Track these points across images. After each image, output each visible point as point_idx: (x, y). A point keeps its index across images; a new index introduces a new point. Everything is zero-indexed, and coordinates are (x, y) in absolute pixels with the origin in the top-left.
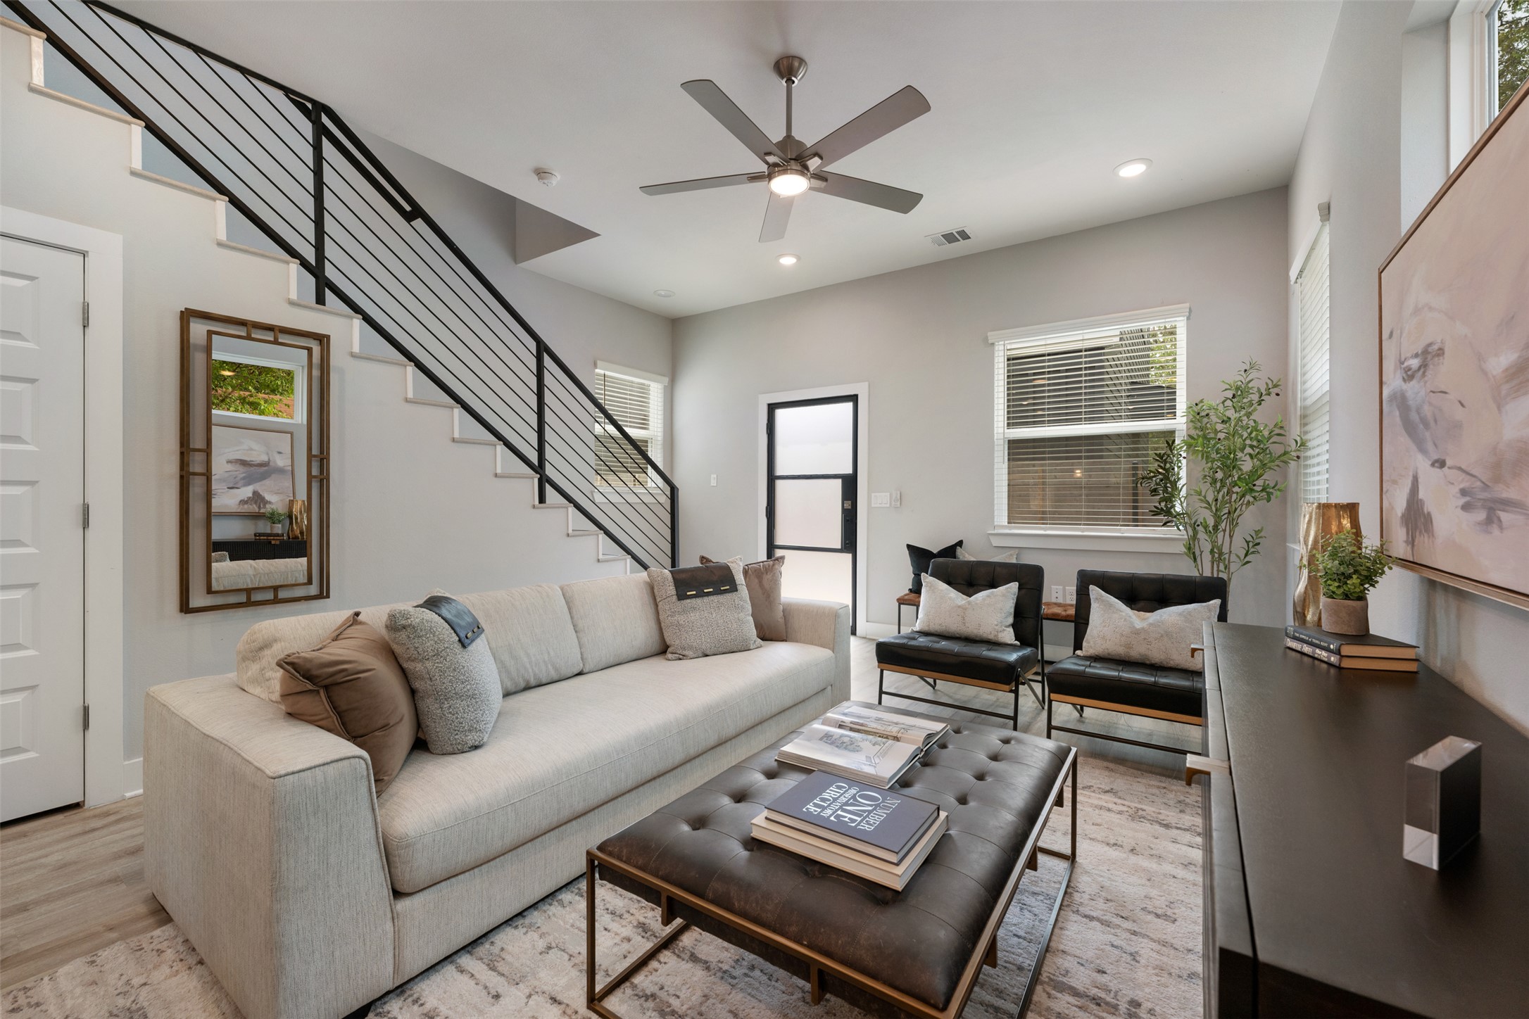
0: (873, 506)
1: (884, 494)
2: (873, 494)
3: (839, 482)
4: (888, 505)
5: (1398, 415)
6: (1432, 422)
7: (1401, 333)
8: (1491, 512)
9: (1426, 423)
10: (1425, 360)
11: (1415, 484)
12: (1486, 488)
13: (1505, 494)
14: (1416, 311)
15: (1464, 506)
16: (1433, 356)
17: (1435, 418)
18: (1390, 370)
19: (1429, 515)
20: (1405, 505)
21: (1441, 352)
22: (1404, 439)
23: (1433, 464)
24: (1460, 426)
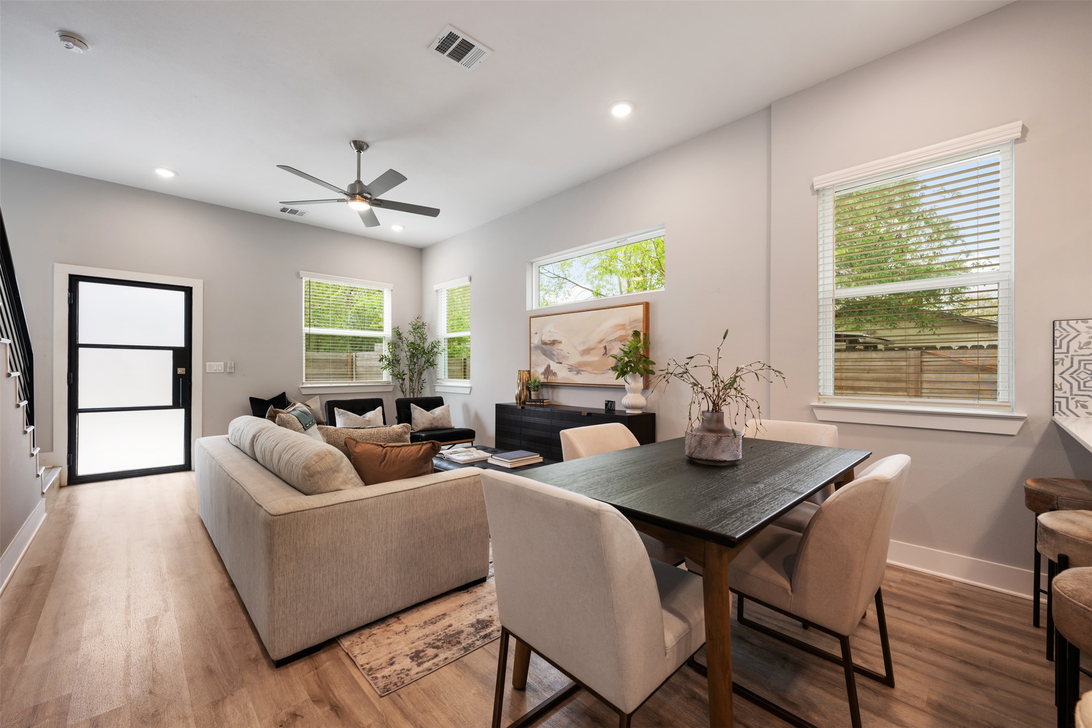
0: (207, 371)
1: (219, 363)
2: (208, 364)
3: (171, 352)
4: (223, 371)
5: (540, 351)
6: (557, 355)
7: (542, 335)
8: (578, 372)
9: (554, 355)
10: (554, 343)
11: (549, 366)
12: (576, 368)
13: (582, 369)
14: (550, 332)
15: (569, 371)
16: (557, 342)
17: (558, 355)
18: (536, 341)
19: (555, 373)
20: (543, 370)
21: (560, 342)
22: (543, 357)
23: (557, 363)
24: (568, 357)
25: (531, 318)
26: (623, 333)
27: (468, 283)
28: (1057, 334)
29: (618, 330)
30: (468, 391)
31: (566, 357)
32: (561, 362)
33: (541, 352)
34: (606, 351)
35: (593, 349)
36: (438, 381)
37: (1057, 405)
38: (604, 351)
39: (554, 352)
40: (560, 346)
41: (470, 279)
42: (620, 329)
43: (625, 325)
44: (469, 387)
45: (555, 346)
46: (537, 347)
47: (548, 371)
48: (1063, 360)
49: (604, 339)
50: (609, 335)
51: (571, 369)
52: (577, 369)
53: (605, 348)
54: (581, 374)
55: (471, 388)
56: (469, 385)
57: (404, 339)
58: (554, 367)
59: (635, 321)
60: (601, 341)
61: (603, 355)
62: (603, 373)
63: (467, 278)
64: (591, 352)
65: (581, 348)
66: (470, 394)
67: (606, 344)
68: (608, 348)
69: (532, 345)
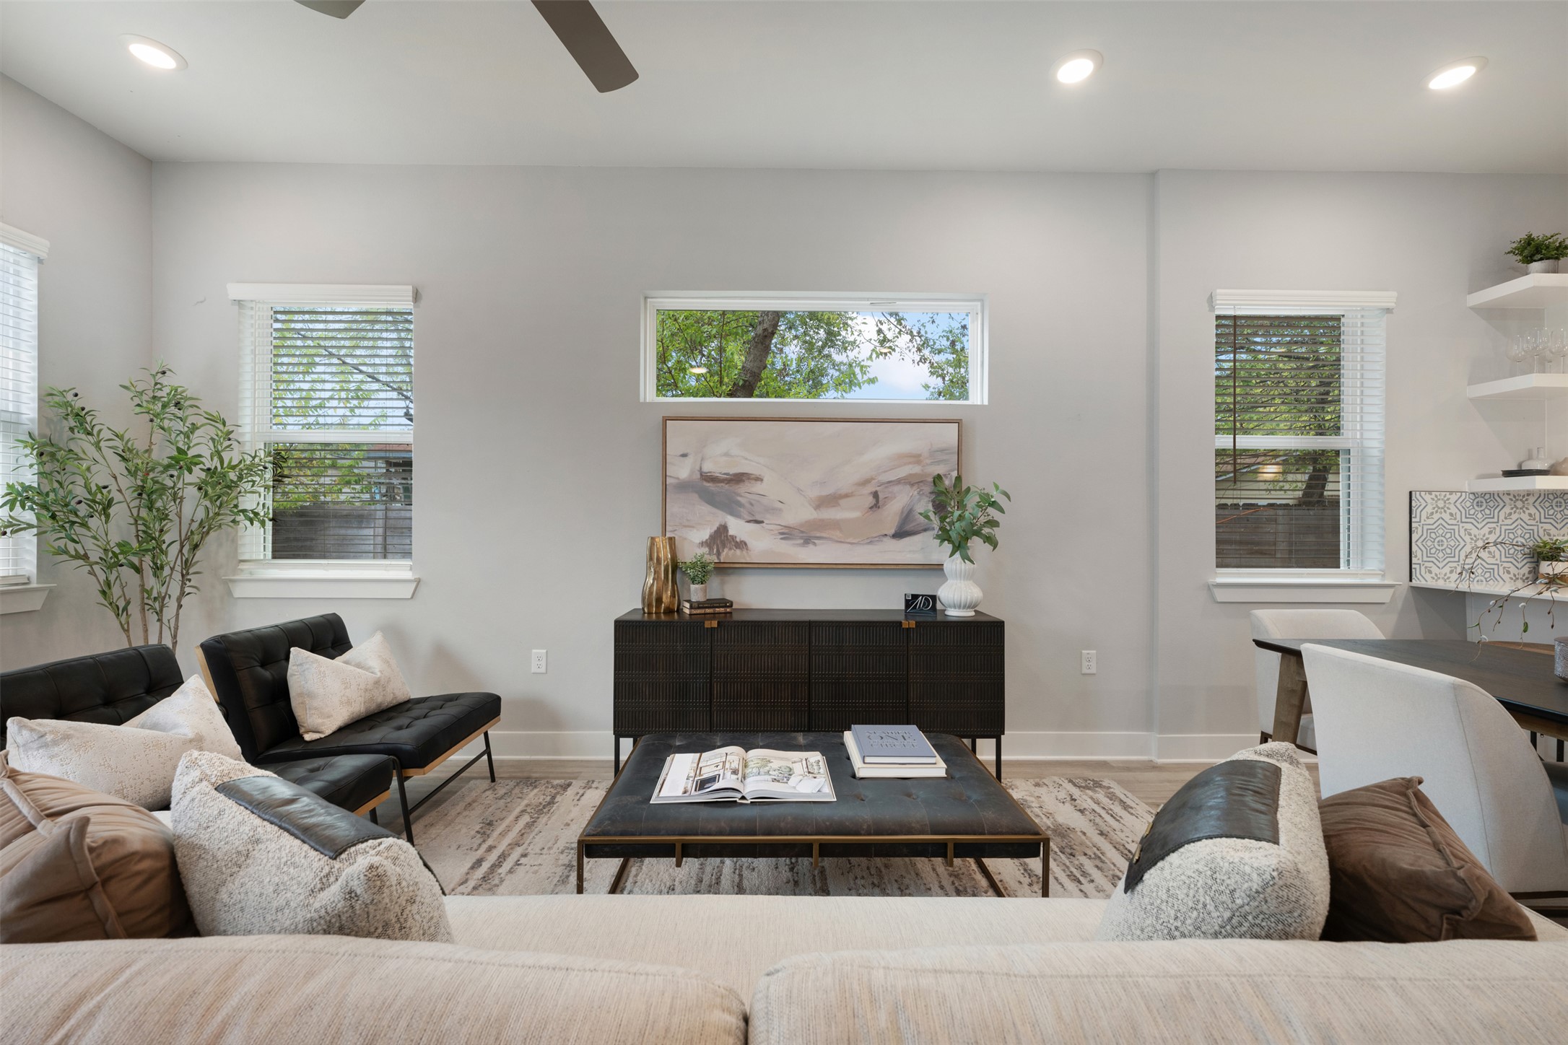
5: (696, 495)
6: (748, 505)
7: (702, 459)
8: (807, 541)
9: (740, 505)
10: (739, 478)
11: (723, 529)
12: (802, 532)
13: (818, 534)
14: (726, 454)
15: (782, 539)
16: (749, 479)
17: (752, 504)
18: (682, 471)
19: (742, 542)
20: (707, 537)
21: (759, 479)
22: (706, 508)
23: (749, 522)
24: (780, 510)
25: (665, 420)
26: (916, 469)
27: (408, 306)
28: (1414, 504)
29: (905, 464)
30: (407, 591)
31: (772, 510)
32: (759, 518)
33: (701, 497)
34: (877, 501)
35: (846, 496)
36: (242, 566)
37: (1413, 570)
38: (871, 500)
39: (739, 498)
40: (758, 488)
41: (417, 297)
42: (910, 463)
43: (919, 456)
44: (415, 580)
45: (741, 485)
46: (684, 487)
47: (721, 537)
48: (1417, 528)
49: (873, 479)
50: (885, 472)
51: (787, 534)
52: (806, 535)
53: (876, 495)
54: (815, 544)
55: (418, 581)
56: (408, 575)
57: (106, 434)
58: (737, 527)
59: (942, 450)
60: (866, 482)
61: (871, 508)
62: (871, 543)
63: (409, 290)
64: (842, 502)
65: (815, 493)
66: (412, 598)
67: (878, 489)
68: (881, 496)
69: (669, 481)
